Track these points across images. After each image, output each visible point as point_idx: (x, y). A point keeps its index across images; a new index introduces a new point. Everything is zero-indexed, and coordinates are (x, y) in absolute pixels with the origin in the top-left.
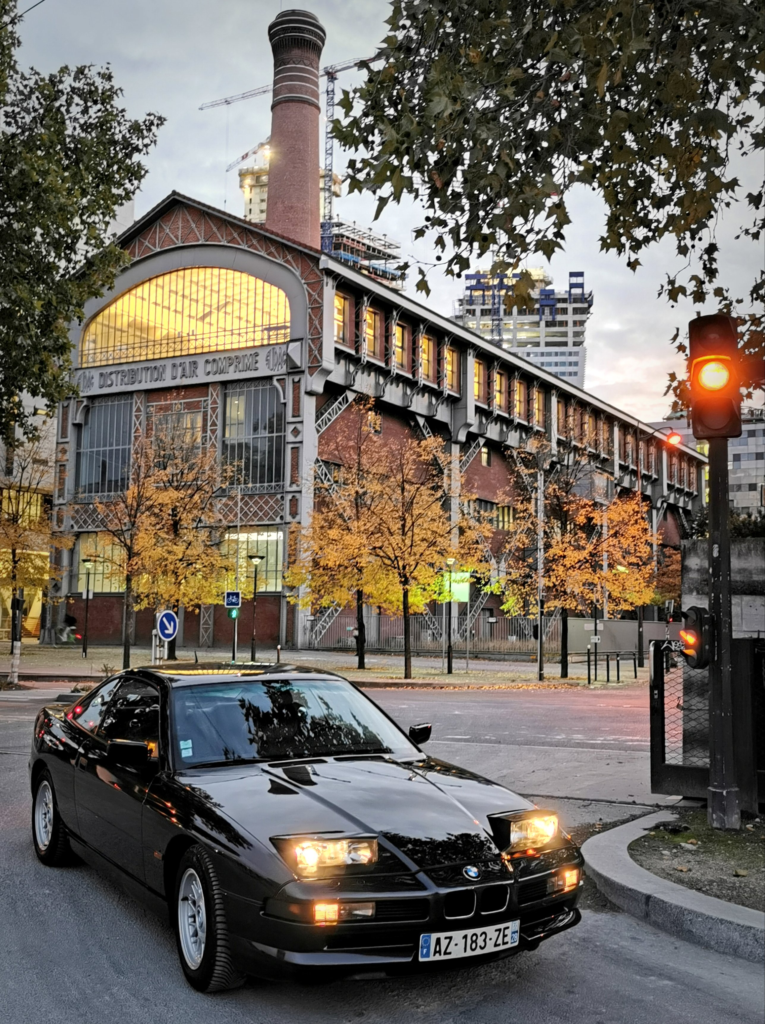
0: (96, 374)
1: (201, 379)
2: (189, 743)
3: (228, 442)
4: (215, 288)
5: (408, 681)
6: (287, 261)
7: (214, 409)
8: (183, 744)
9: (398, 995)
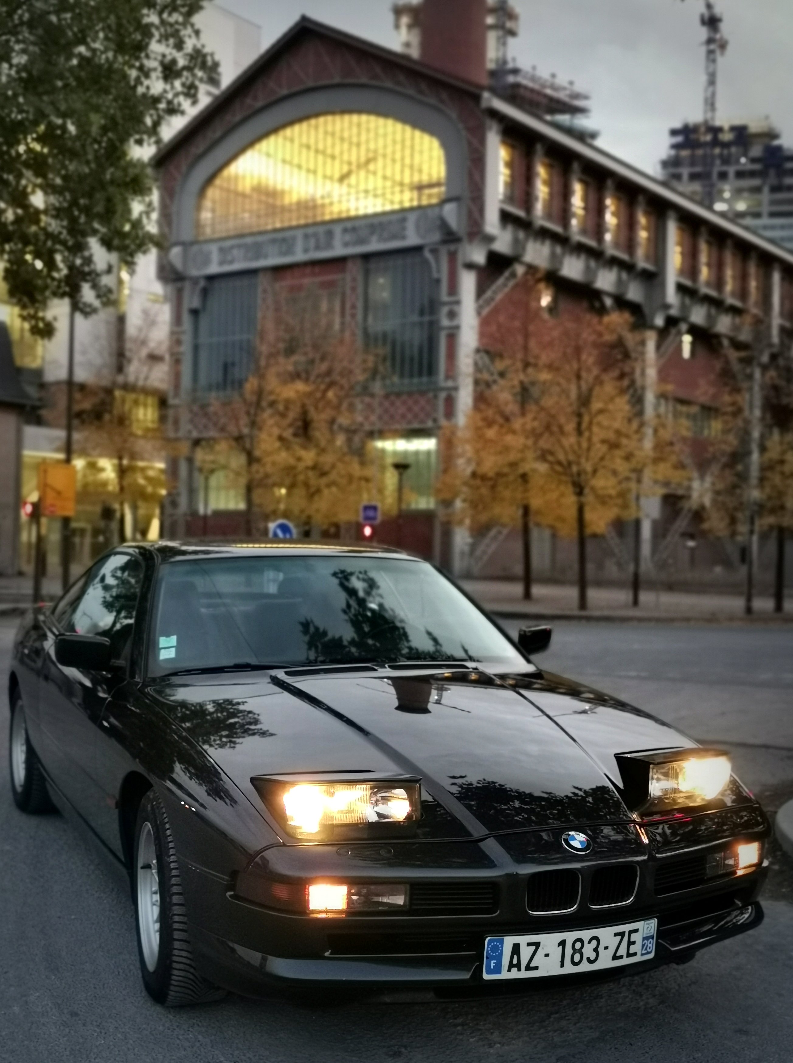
0: (214, 249)
1: (338, 251)
2: (173, 640)
3: (371, 330)
4: (355, 140)
5: (583, 613)
6: (442, 101)
7: (354, 289)
8: (163, 641)
9: (462, 1025)
